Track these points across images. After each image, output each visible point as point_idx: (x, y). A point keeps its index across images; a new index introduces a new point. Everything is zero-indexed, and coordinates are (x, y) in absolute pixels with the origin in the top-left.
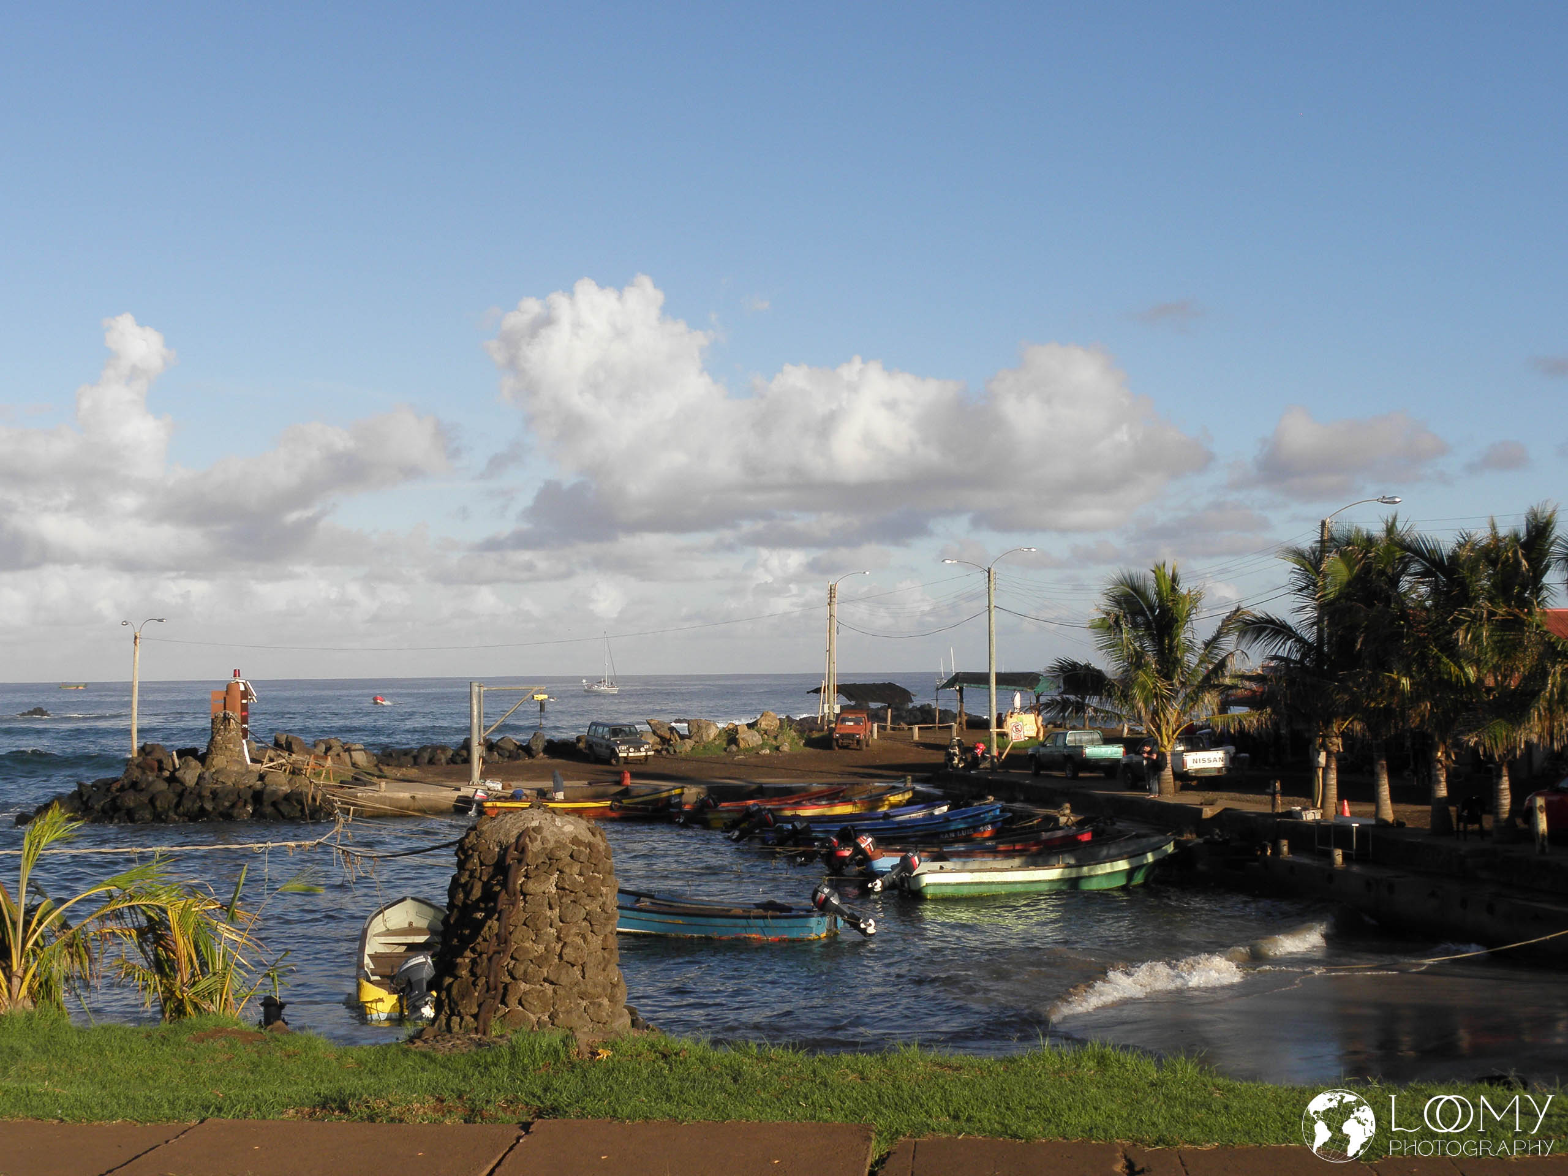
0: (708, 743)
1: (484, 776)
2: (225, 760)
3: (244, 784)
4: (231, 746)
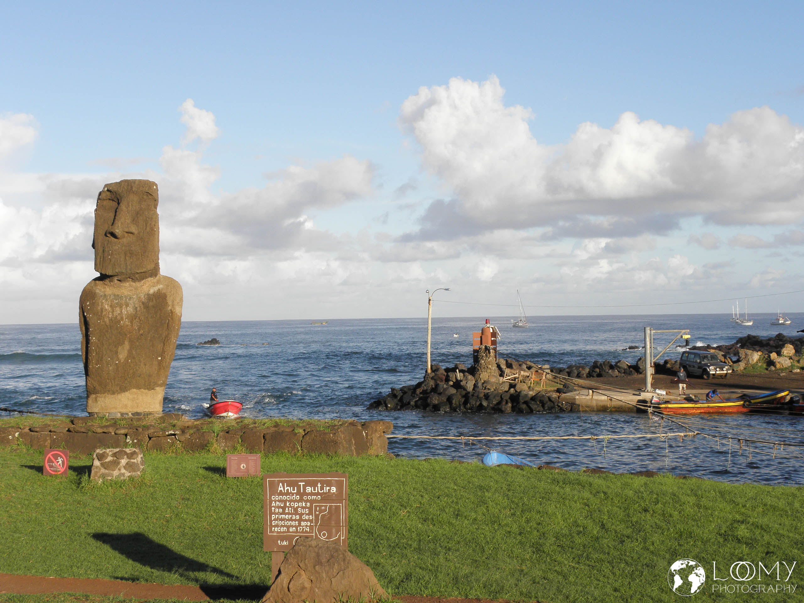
0: (754, 364)
1: (655, 386)
2: (487, 375)
3: (501, 390)
4: (490, 366)
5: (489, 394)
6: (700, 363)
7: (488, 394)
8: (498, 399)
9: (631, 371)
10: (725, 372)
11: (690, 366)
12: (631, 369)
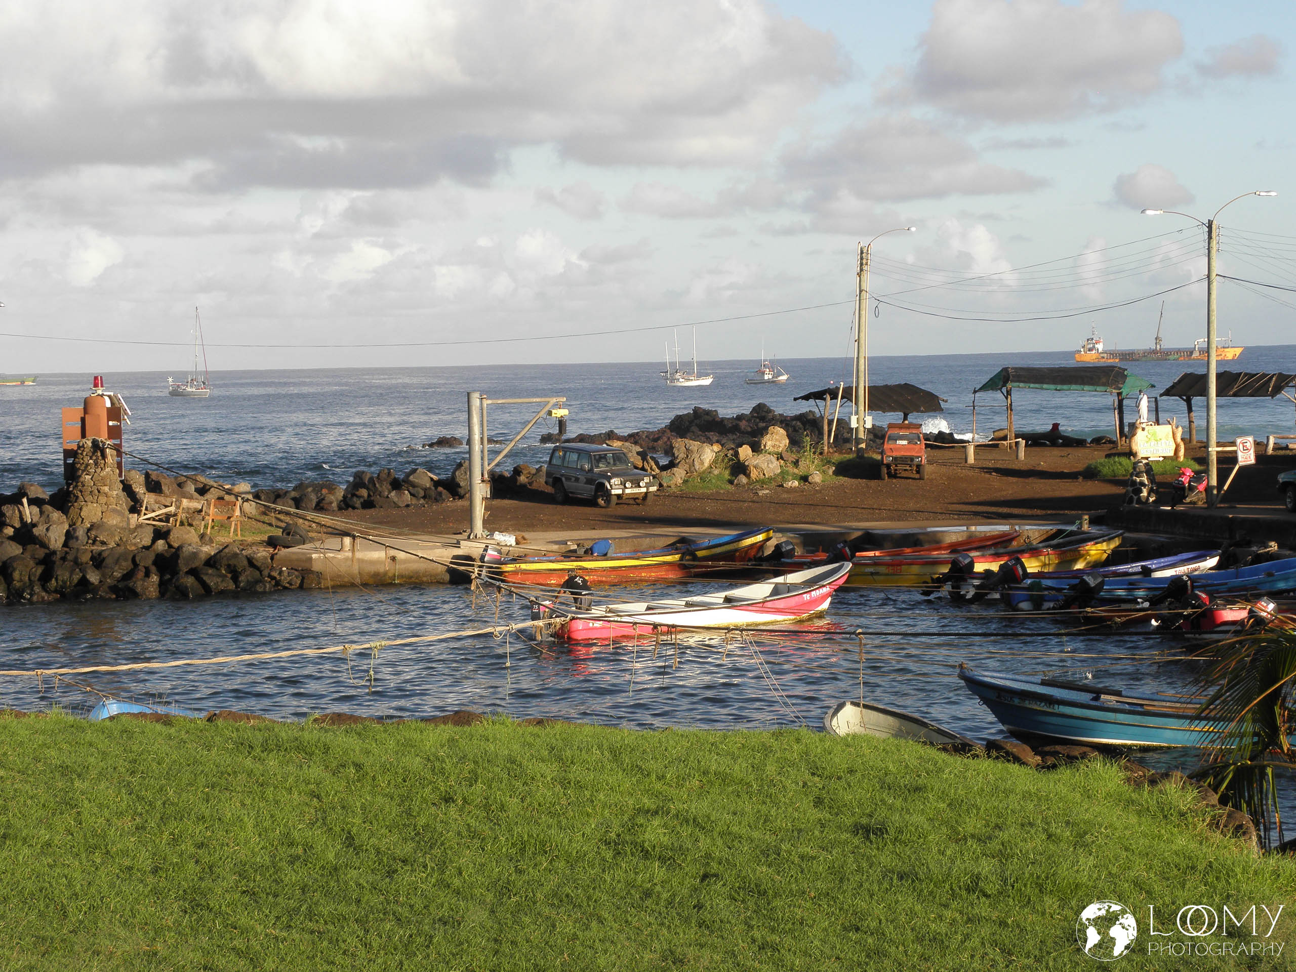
0: (704, 472)
1: (491, 525)
2: (99, 509)
3: (135, 545)
4: (106, 489)
5: (105, 554)
6: (591, 470)
7: (100, 554)
8: (127, 565)
9: (440, 494)
10: (644, 490)
11: (568, 479)
12: (440, 489)
